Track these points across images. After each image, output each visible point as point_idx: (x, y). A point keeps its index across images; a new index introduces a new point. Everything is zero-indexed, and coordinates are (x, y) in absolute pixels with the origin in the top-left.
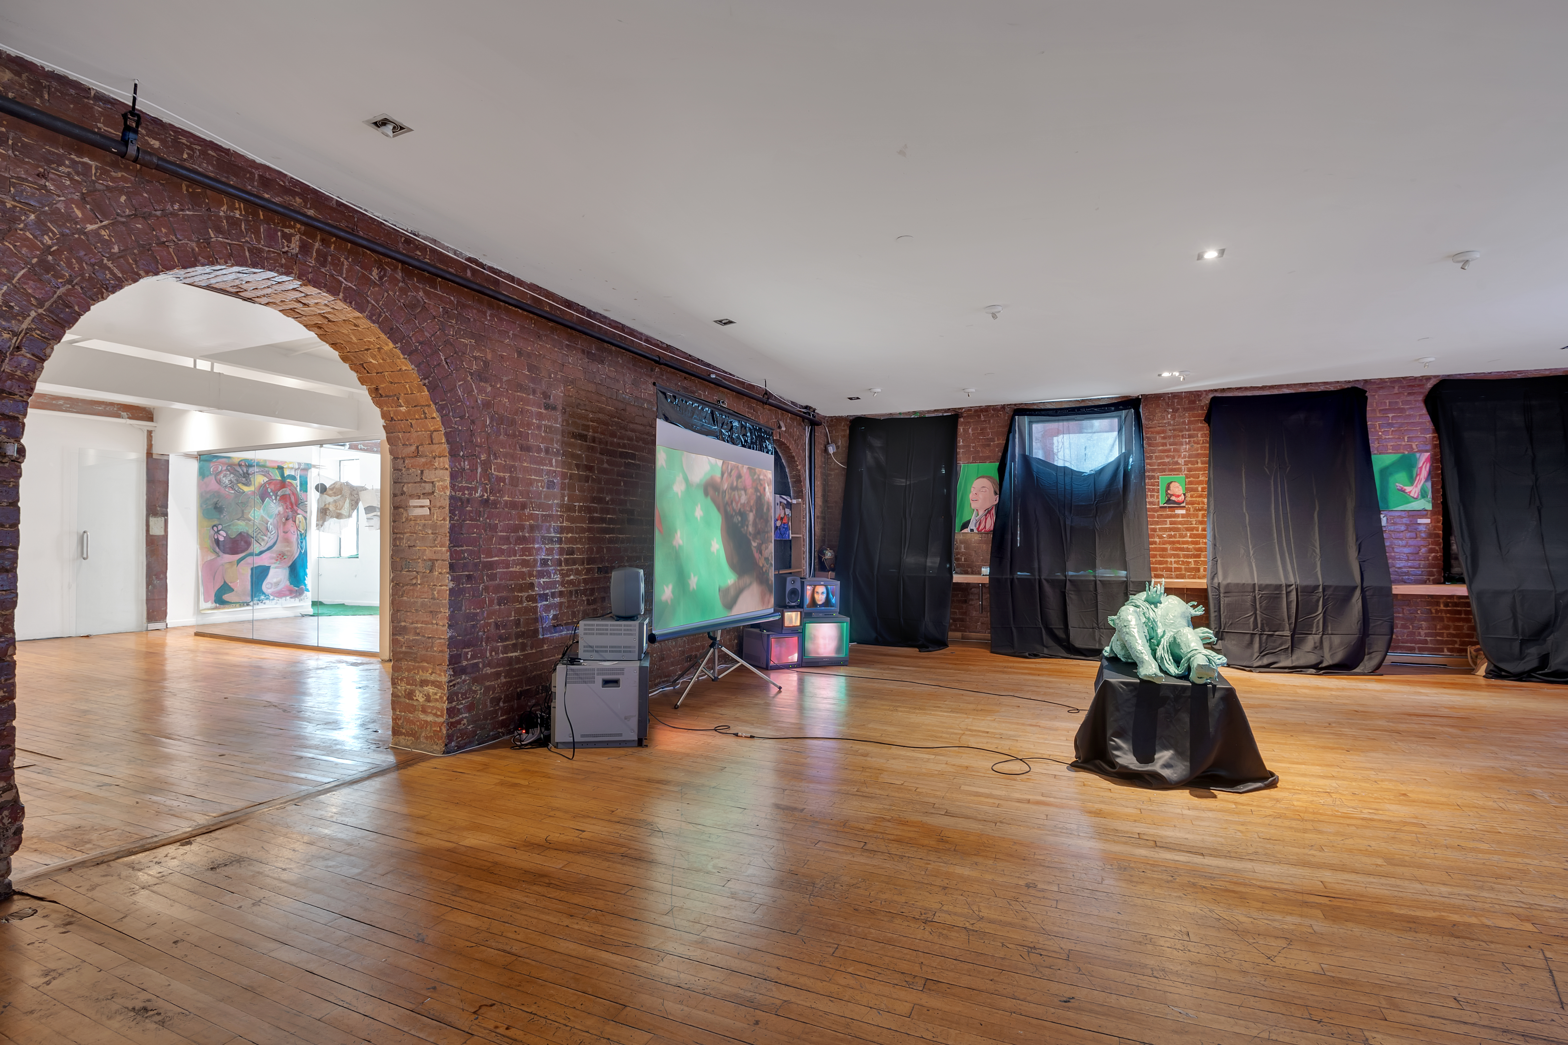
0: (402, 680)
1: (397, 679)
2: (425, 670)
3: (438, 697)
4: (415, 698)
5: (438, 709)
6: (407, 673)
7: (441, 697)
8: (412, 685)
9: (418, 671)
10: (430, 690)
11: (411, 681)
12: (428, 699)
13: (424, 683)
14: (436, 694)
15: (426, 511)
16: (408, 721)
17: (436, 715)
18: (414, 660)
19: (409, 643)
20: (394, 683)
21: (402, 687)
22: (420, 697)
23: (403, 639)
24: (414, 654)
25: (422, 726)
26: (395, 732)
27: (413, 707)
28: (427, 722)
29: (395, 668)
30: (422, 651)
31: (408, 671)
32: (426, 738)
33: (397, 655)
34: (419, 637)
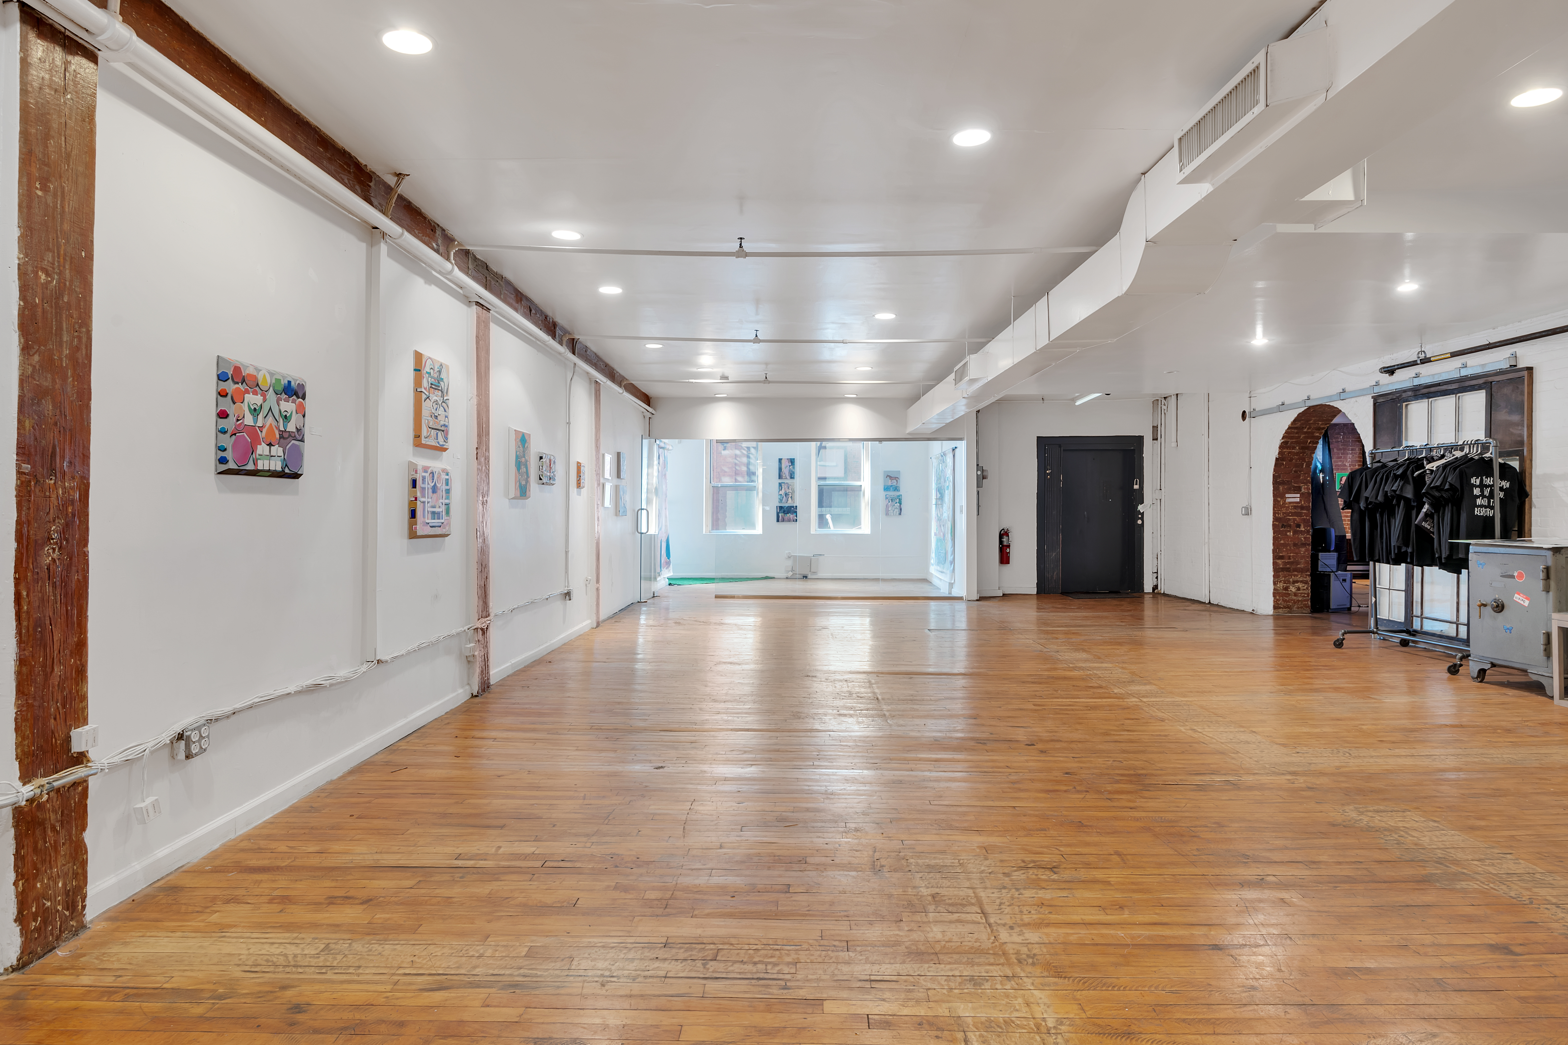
0: (1280, 582)
1: (1278, 582)
2: (1296, 576)
4: (1290, 590)
5: (1304, 593)
6: (1283, 578)
7: (1307, 588)
8: (1287, 584)
9: (1292, 577)
10: (1300, 585)
11: (1287, 582)
12: (1299, 589)
13: (1296, 582)
14: (1304, 587)
15: (1298, 500)
16: (1284, 601)
17: (1304, 596)
18: (1289, 571)
19: (1285, 564)
20: (1275, 583)
21: (1280, 585)
22: (1293, 589)
23: (1279, 561)
24: (1289, 568)
25: (1295, 603)
26: (1275, 608)
27: (1289, 594)
28: (1298, 601)
29: (1275, 576)
30: (1293, 567)
31: (1285, 577)
32: (1298, 608)
33: (1277, 570)
34: (1292, 560)
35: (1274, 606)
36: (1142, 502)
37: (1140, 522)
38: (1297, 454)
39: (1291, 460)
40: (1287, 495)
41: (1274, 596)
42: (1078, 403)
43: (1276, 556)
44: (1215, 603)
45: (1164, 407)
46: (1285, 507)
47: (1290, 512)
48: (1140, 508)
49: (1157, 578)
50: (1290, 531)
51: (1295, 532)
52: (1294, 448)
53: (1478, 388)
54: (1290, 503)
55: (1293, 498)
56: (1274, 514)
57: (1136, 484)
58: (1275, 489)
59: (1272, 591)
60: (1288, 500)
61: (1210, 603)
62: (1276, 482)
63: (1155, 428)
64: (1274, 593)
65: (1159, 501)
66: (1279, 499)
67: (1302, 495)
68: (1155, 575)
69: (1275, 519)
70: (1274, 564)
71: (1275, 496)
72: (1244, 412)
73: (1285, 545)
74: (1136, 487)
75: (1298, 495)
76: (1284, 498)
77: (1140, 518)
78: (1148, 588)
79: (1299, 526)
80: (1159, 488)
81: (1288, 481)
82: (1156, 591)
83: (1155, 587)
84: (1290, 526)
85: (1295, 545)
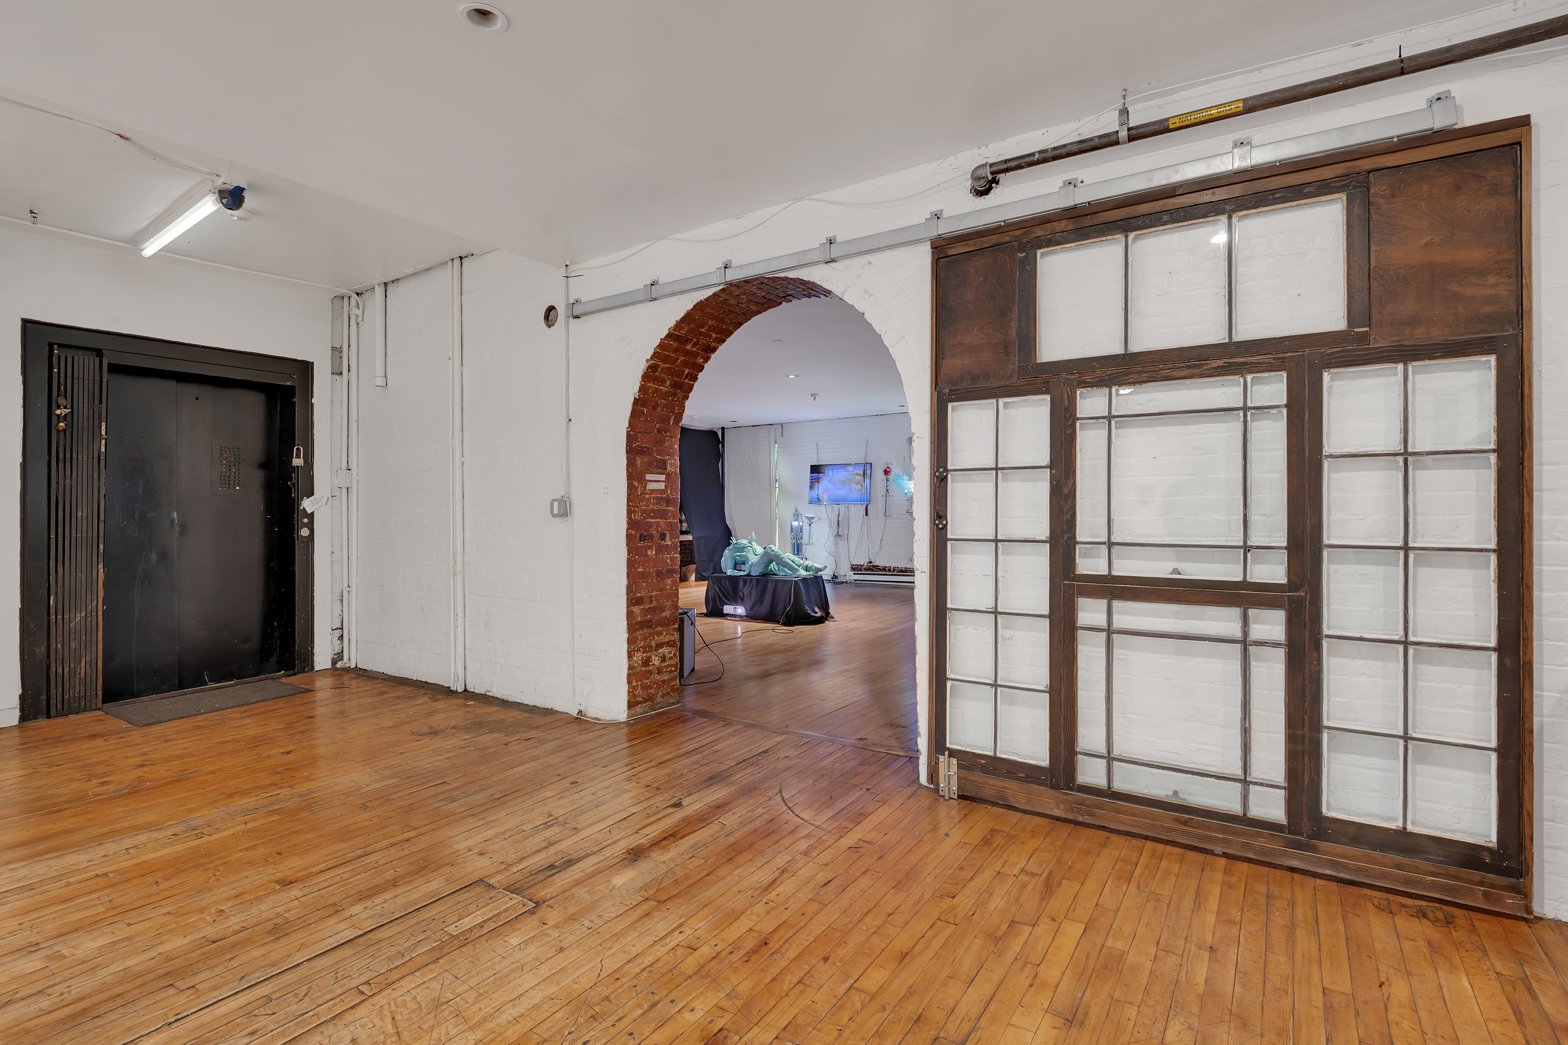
0: (638, 650)
1: (634, 651)
2: (660, 633)
3: (672, 655)
4: (651, 663)
5: (672, 666)
6: (642, 642)
7: (675, 654)
8: (647, 652)
9: (654, 638)
10: (665, 650)
11: (647, 649)
12: (663, 659)
13: (660, 646)
14: (670, 653)
15: (662, 486)
16: (645, 687)
17: (671, 672)
18: (650, 627)
19: (645, 612)
20: (630, 656)
21: (638, 657)
22: (656, 661)
23: (636, 609)
24: (650, 621)
25: (659, 687)
26: (631, 705)
27: (650, 672)
28: (664, 682)
29: (631, 641)
30: (656, 617)
31: (645, 639)
32: (663, 696)
33: (632, 627)
34: (654, 604)
35: (629, 702)
36: (310, 493)
37: (305, 532)
38: (665, 395)
39: (655, 408)
40: (649, 477)
41: (629, 682)
42: (151, 248)
43: (633, 600)
44: (479, 690)
45: (355, 311)
46: (644, 499)
47: (653, 510)
48: (307, 504)
49: (341, 637)
50: (651, 548)
51: (660, 549)
52: (663, 382)
53: (1323, 189)
54: (653, 491)
55: (656, 482)
56: (629, 512)
57: (298, 456)
58: (630, 463)
59: (625, 671)
60: (651, 486)
61: (466, 690)
62: (632, 451)
63: (336, 351)
64: (629, 675)
65: (344, 491)
66: (636, 484)
67: (669, 476)
68: (337, 633)
69: (632, 524)
70: (630, 614)
71: (630, 477)
72: (551, 309)
73: (644, 575)
74: (297, 462)
75: (663, 477)
76: (643, 482)
77: (306, 525)
78: (322, 660)
79: (663, 537)
80: (344, 466)
81: (648, 449)
82: (339, 665)
83: (339, 656)
84: (651, 537)
85: (659, 574)
